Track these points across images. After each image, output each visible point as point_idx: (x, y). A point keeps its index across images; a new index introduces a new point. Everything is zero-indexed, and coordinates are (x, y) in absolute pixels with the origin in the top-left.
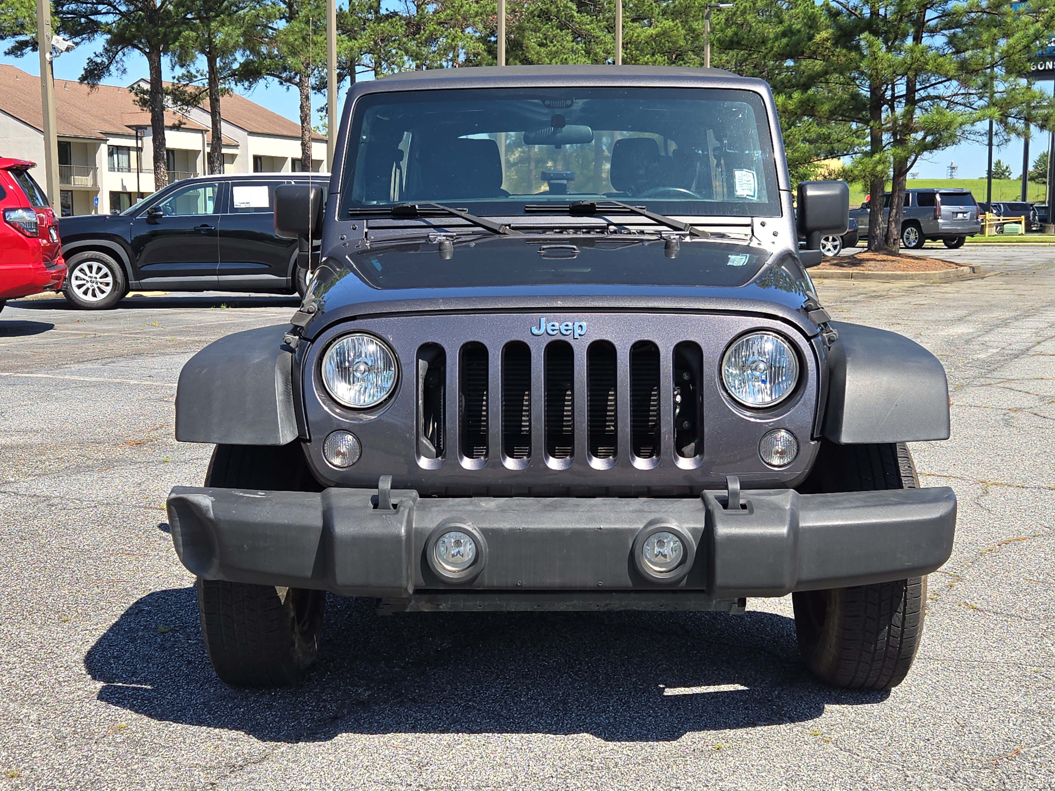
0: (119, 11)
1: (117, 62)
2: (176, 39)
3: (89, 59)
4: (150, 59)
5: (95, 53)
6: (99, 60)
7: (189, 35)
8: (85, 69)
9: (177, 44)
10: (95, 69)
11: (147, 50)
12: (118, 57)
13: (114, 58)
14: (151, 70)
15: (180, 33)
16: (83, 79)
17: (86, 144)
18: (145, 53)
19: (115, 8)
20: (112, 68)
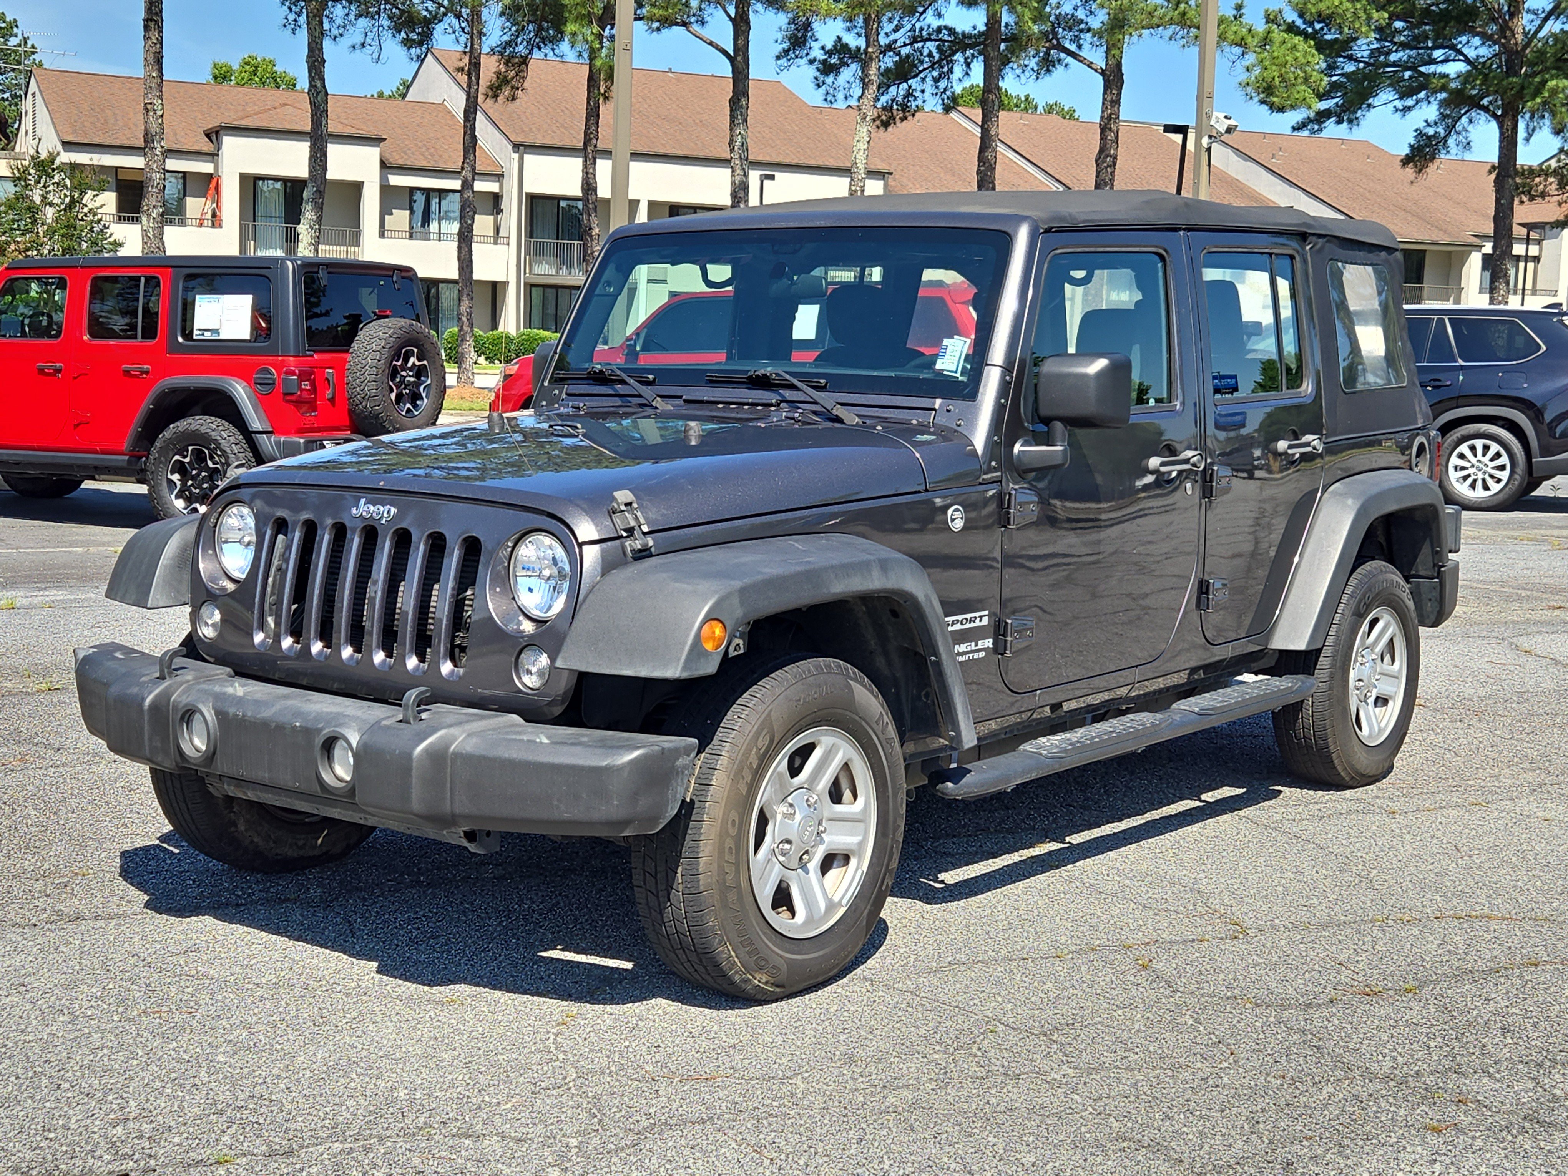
0: (1465, 56)
1: (1458, 133)
2: (1537, 92)
3: (1416, 130)
4: (1501, 127)
5: (1426, 121)
6: (1431, 131)
7: (1557, 85)
8: (1411, 146)
9: (1538, 100)
10: (1426, 146)
11: (1499, 113)
12: (1459, 127)
13: (1454, 126)
14: (1501, 141)
15: (1544, 83)
16: (1406, 161)
17: (1450, 252)
18: (1494, 116)
19: (1460, 52)
20: (1451, 142)
